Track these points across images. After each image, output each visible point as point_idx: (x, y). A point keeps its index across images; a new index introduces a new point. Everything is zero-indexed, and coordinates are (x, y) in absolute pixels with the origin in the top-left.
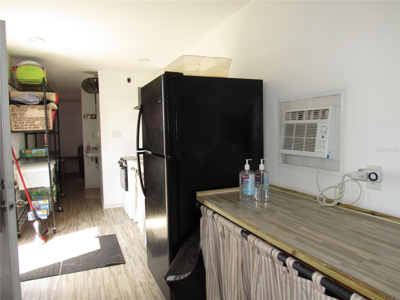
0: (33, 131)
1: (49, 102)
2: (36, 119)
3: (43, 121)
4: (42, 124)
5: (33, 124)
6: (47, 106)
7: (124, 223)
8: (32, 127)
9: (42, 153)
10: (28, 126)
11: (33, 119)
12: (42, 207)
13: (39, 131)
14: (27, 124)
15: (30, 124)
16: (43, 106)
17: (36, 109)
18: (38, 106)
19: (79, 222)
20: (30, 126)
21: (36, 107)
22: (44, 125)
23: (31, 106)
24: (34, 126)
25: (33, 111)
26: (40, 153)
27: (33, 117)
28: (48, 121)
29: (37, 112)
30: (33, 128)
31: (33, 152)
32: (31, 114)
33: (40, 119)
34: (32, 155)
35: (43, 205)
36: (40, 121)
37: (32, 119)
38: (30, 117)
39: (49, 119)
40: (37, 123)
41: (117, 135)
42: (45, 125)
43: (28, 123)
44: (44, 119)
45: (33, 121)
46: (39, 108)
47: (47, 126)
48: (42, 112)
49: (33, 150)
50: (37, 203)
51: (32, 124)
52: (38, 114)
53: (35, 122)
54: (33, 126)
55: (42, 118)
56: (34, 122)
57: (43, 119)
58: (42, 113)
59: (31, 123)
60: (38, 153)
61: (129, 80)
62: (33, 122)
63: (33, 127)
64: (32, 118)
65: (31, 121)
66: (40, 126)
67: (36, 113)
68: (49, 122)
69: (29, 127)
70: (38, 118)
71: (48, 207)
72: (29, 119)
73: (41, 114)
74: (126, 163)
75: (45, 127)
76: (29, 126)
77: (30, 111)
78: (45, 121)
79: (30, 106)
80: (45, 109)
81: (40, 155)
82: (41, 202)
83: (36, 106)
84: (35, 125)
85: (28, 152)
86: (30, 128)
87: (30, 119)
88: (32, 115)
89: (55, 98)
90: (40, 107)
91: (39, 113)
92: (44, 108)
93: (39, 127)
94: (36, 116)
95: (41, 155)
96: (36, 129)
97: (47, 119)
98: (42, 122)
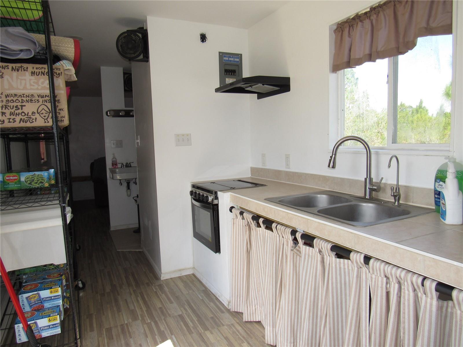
0: (22, 128)
1: (57, 58)
2: (28, 98)
3: (46, 104)
4: (43, 111)
5: (20, 111)
6: (54, 66)
7: (223, 325)
8: (18, 119)
9: (43, 181)
10: (8, 116)
11: (20, 99)
12: (47, 305)
13: (34, 128)
14: (4, 111)
15: (13, 111)
16: (46, 66)
17: (28, 74)
18: (30, 66)
19: (126, 322)
20: (12, 117)
21: (27, 68)
22: (47, 115)
23: (14, 65)
24: (23, 118)
25: (20, 77)
26: (38, 181)
27: (19, 92)
28: (57, 104)
29: (30, 80)
30: (20, 122)
31: (23, 179)
32: (14, 84)
33: (37, 98)
34: (20, 184)
35: (50, 299)
36: (38, 105)
37: (16, 98)
38: (13, 92)
39: (59, 100)
40: (30, 108)
41: (183, 141)
42: (51, 114)
43: (6, 107)
44: (48, 98)
45: (19, 104)
46: (33, 70)
47: (56, 119)
48: (42, 80)
49: (21, 173)
50: (35, 297)
51: (16, 112)
52: (32, 87)
53: (25, 106)
54: (20, 117)
55: (42, 97)
56: (22, 106)
57: (43, 99)
58: (43, 83)
59: (15, 108)
60: (33, 180)
61: (203, 38)
62: (19, 107)
63: (21, 119)
64: (16, 95)
65: (15, 104)
66: (37, 116)
67: (25, 84)
68: (60, 107)
69: (9, 119)
70: (32, 95)
71: (60, 302)
72: (10, 99)
73: (39, 86)
74: (216, 198)
75: (50, 120)
76: (10, 115)
77: (12, 78)
78: (49, 105)
79: (11, 65)
80: (49, 75)
81: (38, 184)
82: (45, 294)
83: (25, 65)
84: (25, 115)
85: (11, 178)
86: (11, 120)
87: (12, 98)
88: (18, 89)
89: (74, 49)
90: (37, 68)
91: (34, 82)
92: (46, 70)
93: (36, 118)
94: (27, 92)
95: (41, 184)
96: (28, 125)
97: (54, 98)
98: (43, 107)
